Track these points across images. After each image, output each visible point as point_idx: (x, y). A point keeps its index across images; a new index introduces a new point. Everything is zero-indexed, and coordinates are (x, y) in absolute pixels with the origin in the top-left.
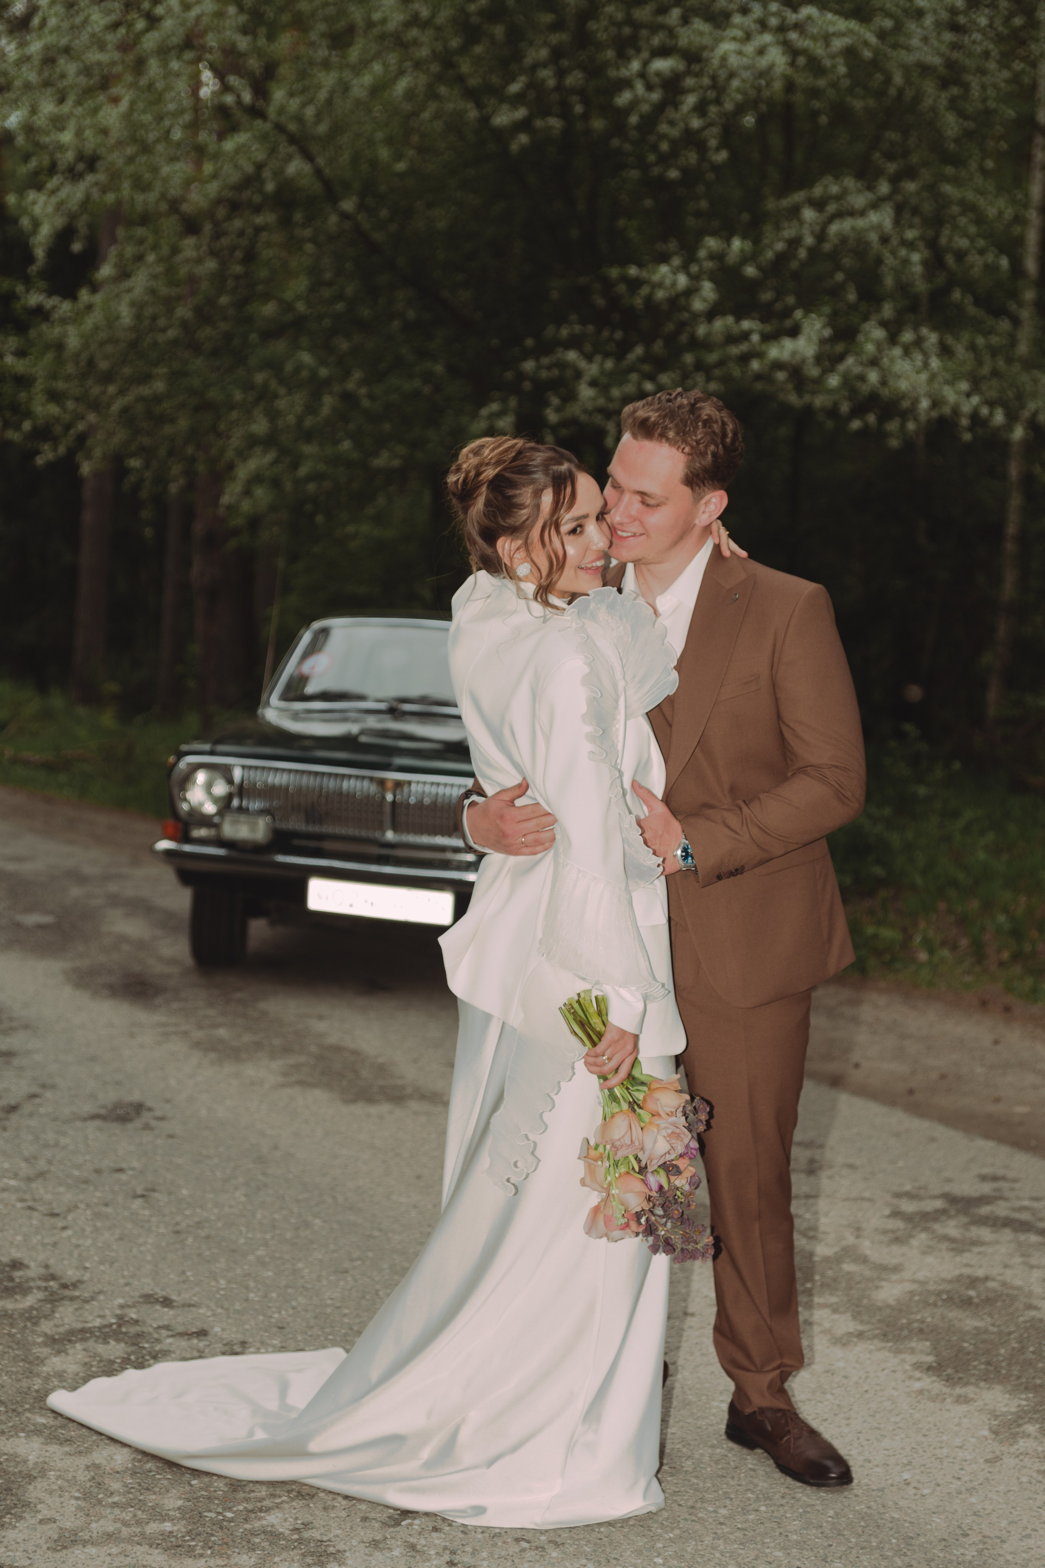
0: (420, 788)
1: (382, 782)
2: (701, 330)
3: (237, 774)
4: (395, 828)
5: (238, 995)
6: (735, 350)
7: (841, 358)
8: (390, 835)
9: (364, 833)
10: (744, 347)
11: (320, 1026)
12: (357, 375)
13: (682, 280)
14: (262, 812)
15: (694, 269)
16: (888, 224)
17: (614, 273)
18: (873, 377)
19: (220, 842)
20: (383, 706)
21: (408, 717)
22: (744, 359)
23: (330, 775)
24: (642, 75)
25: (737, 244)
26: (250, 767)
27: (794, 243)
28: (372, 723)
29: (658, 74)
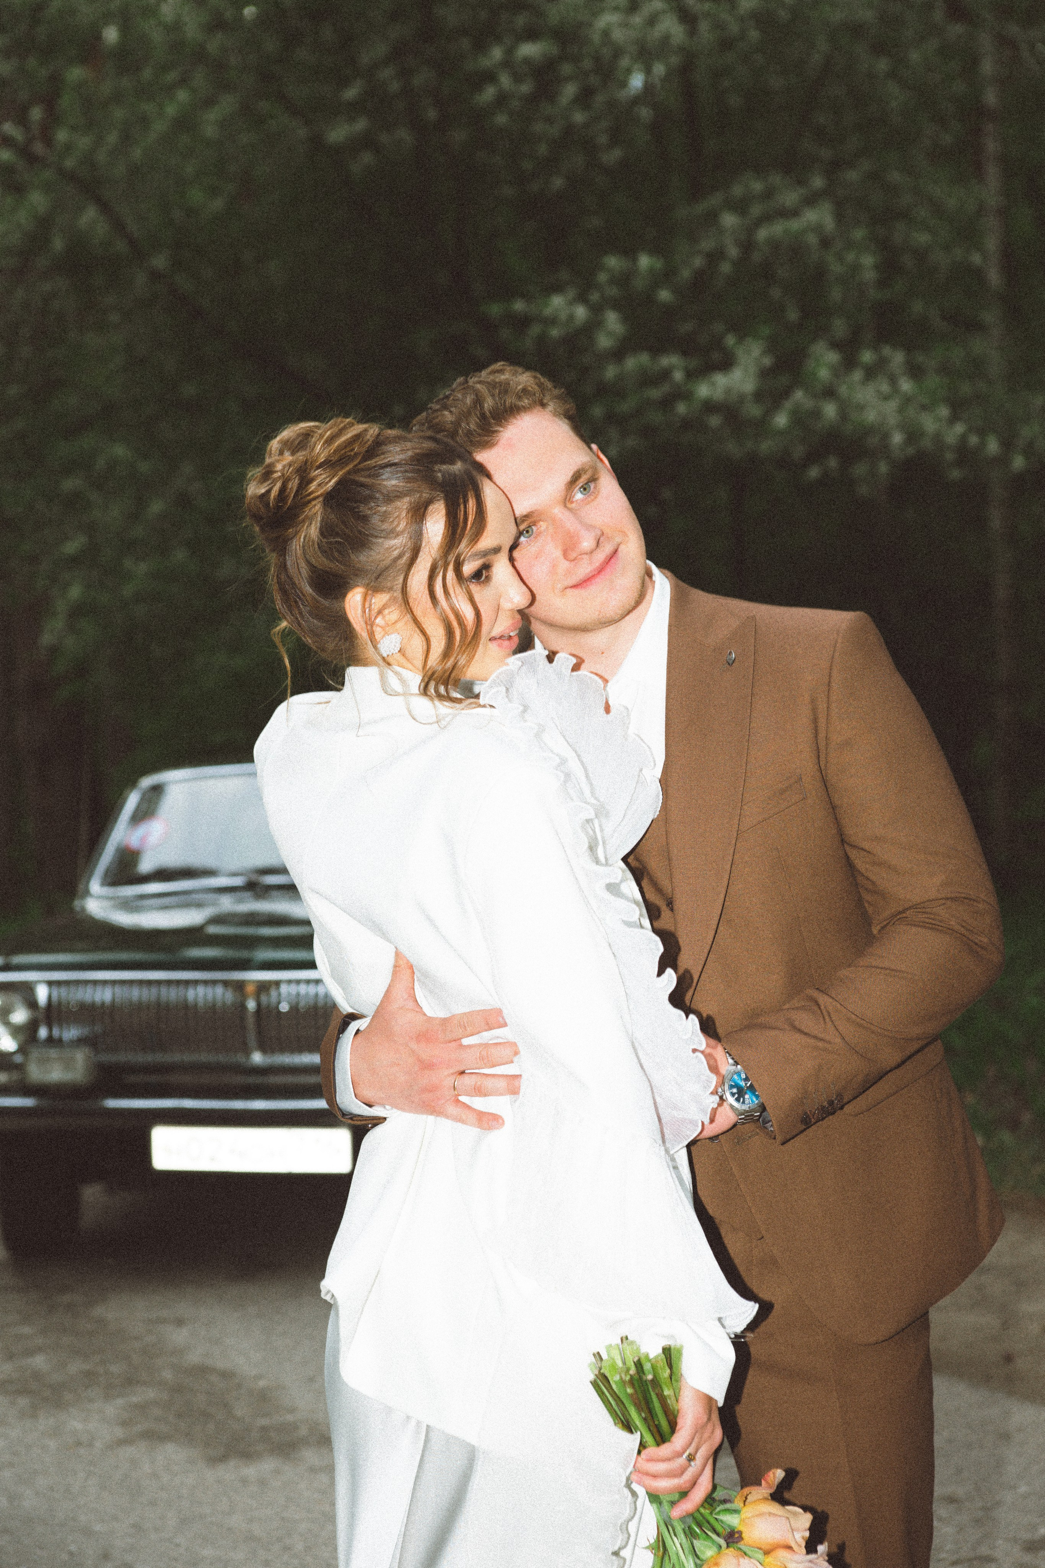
0: (293, 989)
1: (239, 986)
2: (611, 372)
3: (42, 994)
4: (264, 1048)
5: (67, 1298)
6: (655, 393)
7: (786, 393)
8: (257, 1058)
9: (222, 1058)
10: (666, 388)
11: (179, 1336)
12: (188, 469)
13: (581, 312)
14: (80, 1042)
15: (595, 297)
16: (829, 223)
17: (495, 310)
18: (830, 410)
19: (25, 1089)
20: (238, 881)
21: (274, 893)
22: (667, 403)
23: (169, 982)
24: (507, 63)
25: (645, 261)
26: (59, 983)
27: (715, 257)
28: (227, 904)
29: (527, 61)
